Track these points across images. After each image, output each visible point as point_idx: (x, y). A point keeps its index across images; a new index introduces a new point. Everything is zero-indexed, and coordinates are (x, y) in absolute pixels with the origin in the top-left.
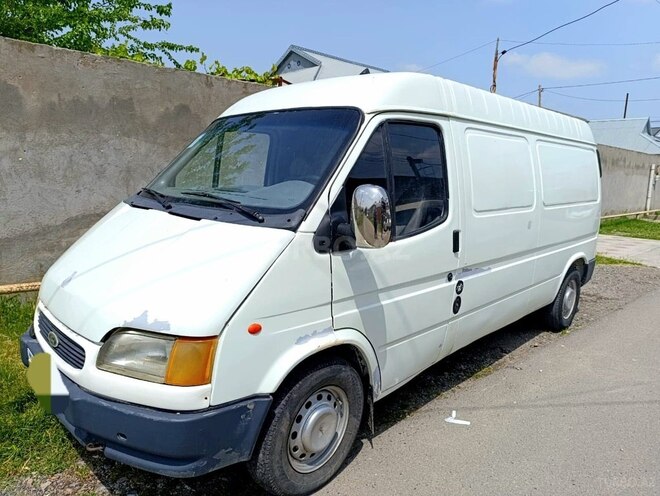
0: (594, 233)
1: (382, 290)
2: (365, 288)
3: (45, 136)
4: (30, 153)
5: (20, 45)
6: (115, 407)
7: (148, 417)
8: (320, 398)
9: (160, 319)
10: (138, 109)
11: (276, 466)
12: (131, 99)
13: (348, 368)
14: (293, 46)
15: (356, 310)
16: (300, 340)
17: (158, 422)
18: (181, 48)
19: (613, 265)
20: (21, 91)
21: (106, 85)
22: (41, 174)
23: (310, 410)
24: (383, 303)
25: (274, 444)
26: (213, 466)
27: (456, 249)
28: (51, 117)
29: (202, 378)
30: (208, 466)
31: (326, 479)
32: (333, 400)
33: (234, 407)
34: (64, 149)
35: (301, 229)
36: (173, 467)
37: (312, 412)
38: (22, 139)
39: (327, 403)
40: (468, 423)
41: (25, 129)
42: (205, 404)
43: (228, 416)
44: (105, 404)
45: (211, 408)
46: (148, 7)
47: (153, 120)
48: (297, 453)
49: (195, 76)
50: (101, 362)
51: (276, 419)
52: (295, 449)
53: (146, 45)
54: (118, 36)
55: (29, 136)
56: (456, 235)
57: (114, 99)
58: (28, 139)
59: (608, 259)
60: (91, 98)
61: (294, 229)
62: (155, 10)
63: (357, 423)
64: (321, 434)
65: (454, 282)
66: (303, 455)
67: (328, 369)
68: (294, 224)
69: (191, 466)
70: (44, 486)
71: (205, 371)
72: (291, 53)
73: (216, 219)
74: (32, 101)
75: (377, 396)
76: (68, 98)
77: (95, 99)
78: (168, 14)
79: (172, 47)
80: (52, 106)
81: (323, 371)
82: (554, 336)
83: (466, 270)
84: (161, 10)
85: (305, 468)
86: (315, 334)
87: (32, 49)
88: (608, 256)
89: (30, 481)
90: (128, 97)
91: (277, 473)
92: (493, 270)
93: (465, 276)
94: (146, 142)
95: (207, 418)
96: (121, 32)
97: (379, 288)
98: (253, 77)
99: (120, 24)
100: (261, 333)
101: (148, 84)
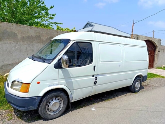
0: (147, 69)
1: (72, 77)
2: (67, 77)
3: (22, 43)
4: (18, 46)
5: (18, 25)
6: (12, 96)
7: (16, 98)
8: (55, 99)
9: (21, 80)
10: (41, 37)
11: (42, 112)
12: (40, 35)
13: (63, 94)
14: (88, 22)
15: (65, 81)
16: (49, 86)
17: (18, 99)
18: (59, 23)
19: (162, 78)
20: (17, 34)
21: (35, 33)
22: (20, 51)
23: (52, 101)
24: (72, 80)
25: (42, 107)
26: (29, 109)
27: (94, 70)
28: (23, 39)
29: (27, 91)
30: (27, 109)
31: (56, 117)
32: (59, 100)
33: (33, 98)
34: (25, 46)
35: (51, 63)
36: (21, 109)
37: (53, 102)
38: (17, 44)
39: (58, 100)
40: (96, 110)
41: (18, 42)
42: (27, 97)
43: (32, 99)
44: (10, 95)
45: (28, 97)
46: (50, 15)
47: (44, 40)
48: (50, 110)
49: (54, 30)
50: (11, 87)
51: (43, 102)
52: (49, 109)
53: (51, 23)
54: (45, 21)
55: (18, 43)
56: (94, 67)
57: (36, 35)
58: (18, 44)
59: (162, 76)
60: (31, 35)
61: (50, 64)
62: (52, 15)
63: (65, 106)
64: (55, 107)
65: (94, 77)
66: (51, 111)
67: (57, 93)
68: (50, 62)
69: (24, 108)
70: (4, 112)
71: (27, 90)
72: (88, 23)
73: (38, 61)
74: (19, 36)
75: (72, 101)
76: (27, 35)
77: (32, 36)
78: (55, 16)
79: (57, 23)
80: (23, 37)
81: (55, 93)
82: (132, 94)
83: (98, 75)
84: (53, 15)
85: (52, 114)
86: (53, 85)
87: (20, 26)
88: (162, 75)
89: (2, 110)
90: (39, 35)
91: (43, 113)
92: (107, 76)
93: (98, 76)
94: (43, 44)
95: (27, 99)
96: (46, 20)
97: (71, 77)
98: (68, 30)
99: (46, 18)
100: (40, 84)
101: (44, 32)
